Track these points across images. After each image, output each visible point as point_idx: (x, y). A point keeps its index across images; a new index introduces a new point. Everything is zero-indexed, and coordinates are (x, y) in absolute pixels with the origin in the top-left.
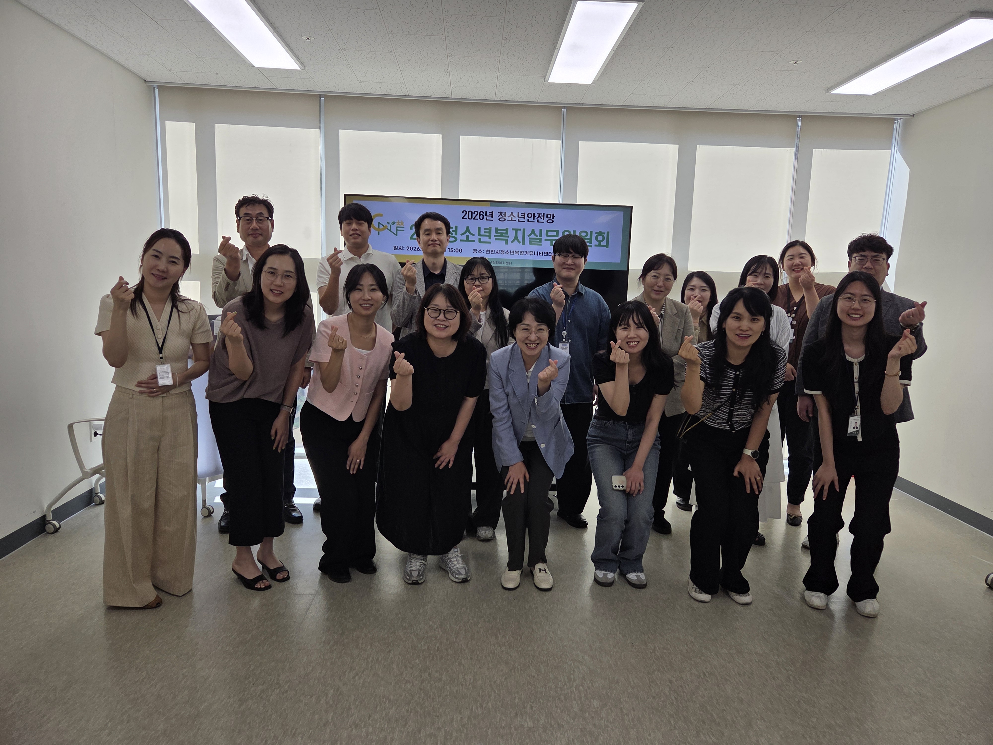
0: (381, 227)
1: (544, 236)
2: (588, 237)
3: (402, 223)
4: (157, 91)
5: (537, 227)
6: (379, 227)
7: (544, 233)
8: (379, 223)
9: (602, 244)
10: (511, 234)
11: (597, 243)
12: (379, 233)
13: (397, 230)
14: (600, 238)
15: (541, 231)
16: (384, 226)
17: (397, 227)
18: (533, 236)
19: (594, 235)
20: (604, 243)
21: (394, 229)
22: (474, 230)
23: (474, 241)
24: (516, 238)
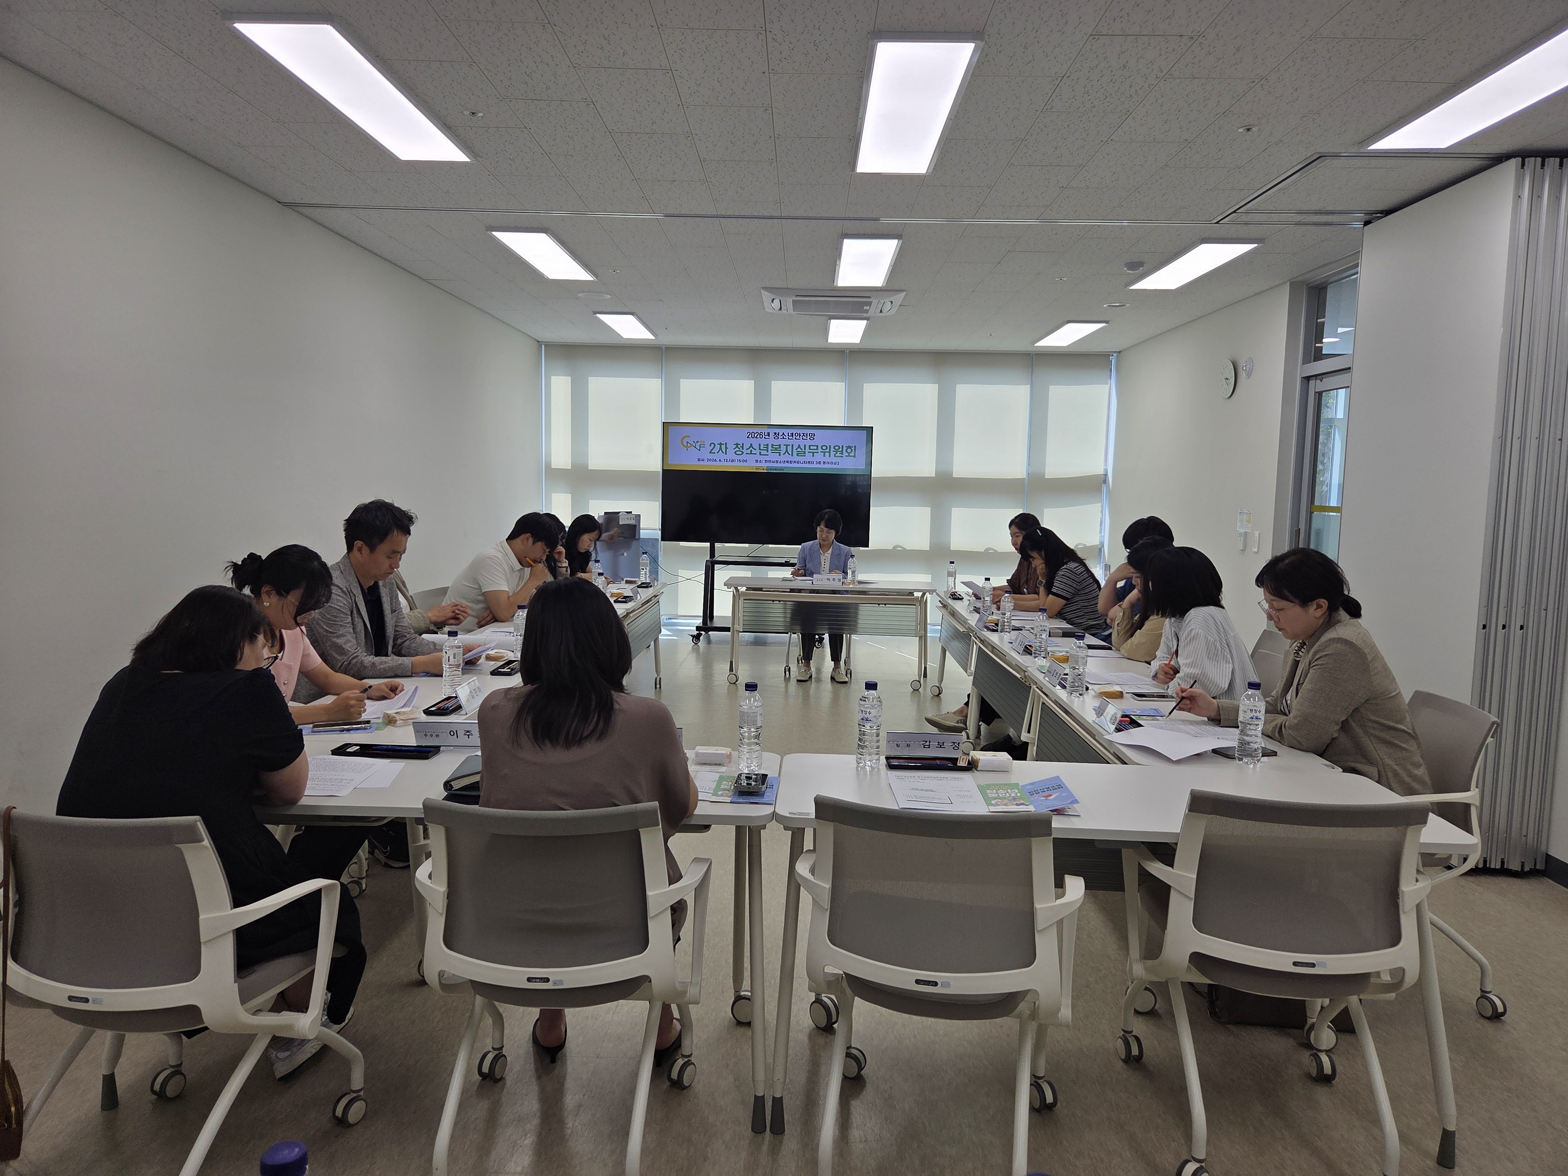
1: (807, 450)
2: (840, 450)
3: (704, 442)
4: (543, 346)
5: (802, 443)
6: (687, 445)
7: (807, 447)
8: (687, 442)
10: (783, 448)
11: (847, 454)
12: (687, 449)
14: (849, 450)
15: (805, 445)
16: (691, 444)
17: (700, 445)
18: (799, 450)
19: (845, 449)
20: (852, 454)
21: (698, 447)
22: (756, 446)
24: (787, 451)
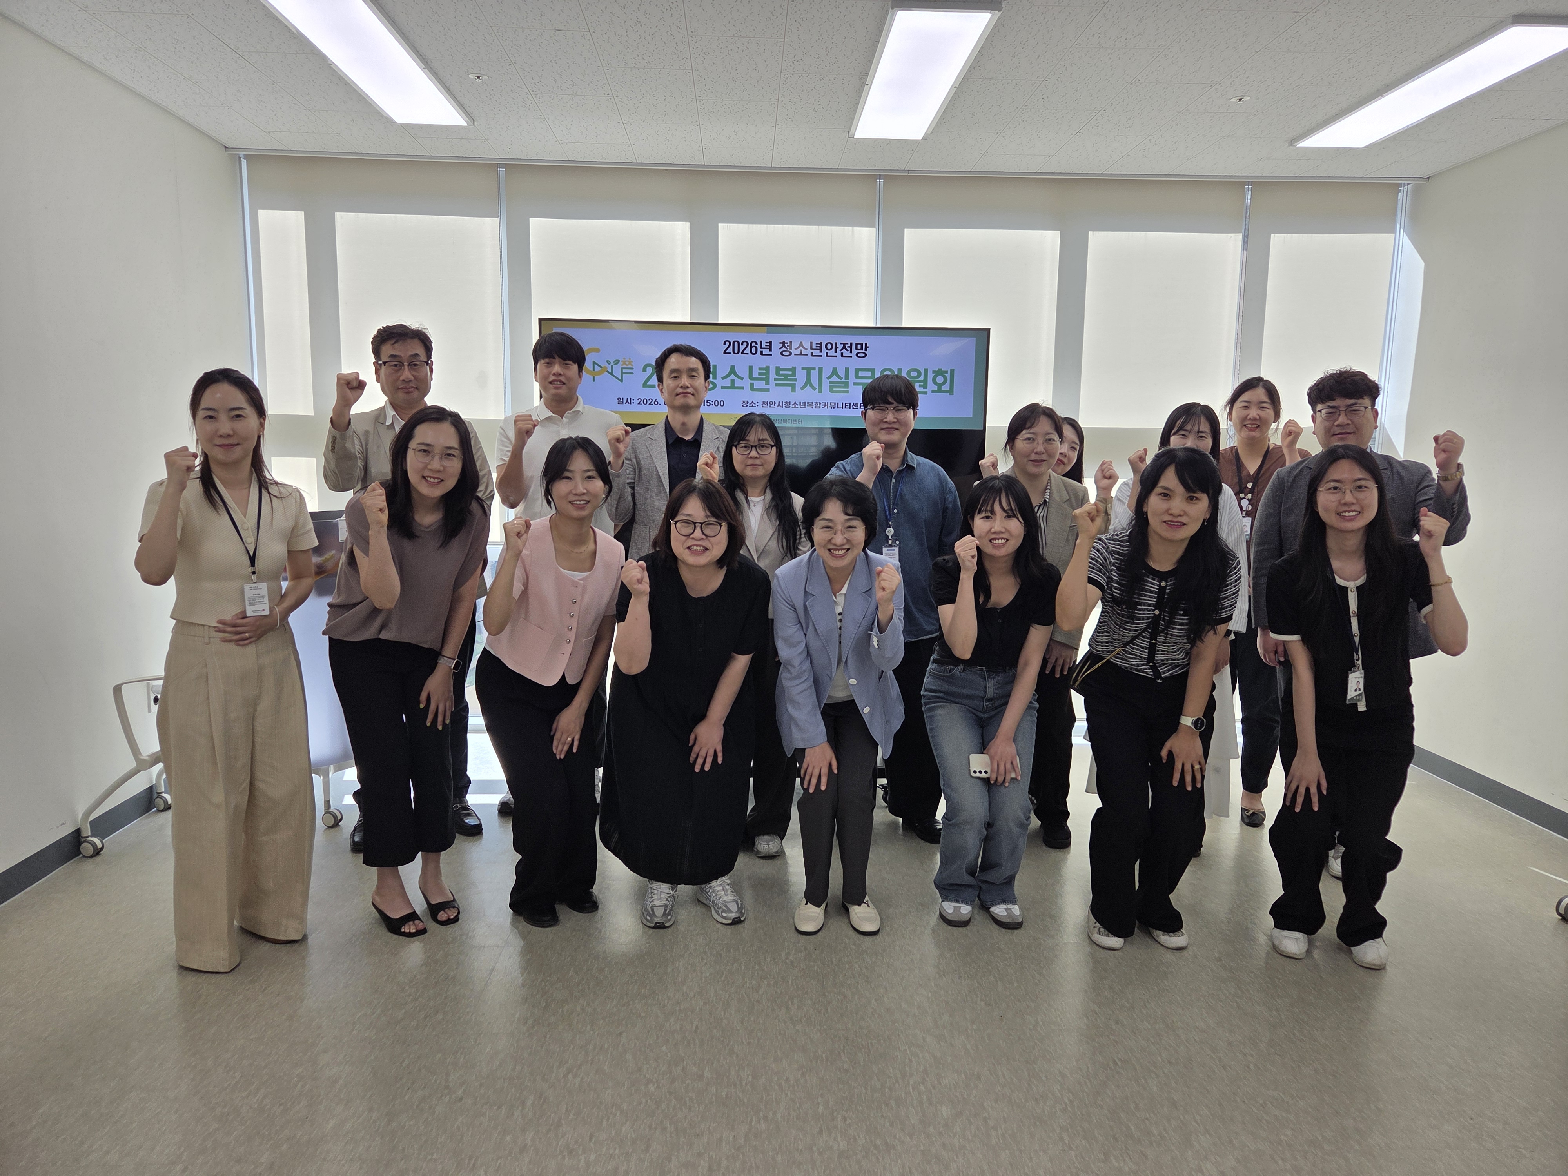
0: (597, 368)
1: (852, 379)
2: (922, 378)
3: (630, 363)
4: (244, 163)
5: (840, 363)
6: (594, 370)
7: (852, 374)
8: (594, 363)
9: (943, 388)
10: (801, 376)
11: (936, 388)
12: (594, 378)
13: (622, 373)
14: (940, 380)
15: (847, 369)
16: (601, 367)
17: (622, 369)
18: (834, 378)
19: (930, 376)
20: (946, 387)
21: (617, 372)
22: (742, 371)
23: (742, 388)
24: (808, 381)
